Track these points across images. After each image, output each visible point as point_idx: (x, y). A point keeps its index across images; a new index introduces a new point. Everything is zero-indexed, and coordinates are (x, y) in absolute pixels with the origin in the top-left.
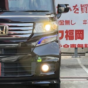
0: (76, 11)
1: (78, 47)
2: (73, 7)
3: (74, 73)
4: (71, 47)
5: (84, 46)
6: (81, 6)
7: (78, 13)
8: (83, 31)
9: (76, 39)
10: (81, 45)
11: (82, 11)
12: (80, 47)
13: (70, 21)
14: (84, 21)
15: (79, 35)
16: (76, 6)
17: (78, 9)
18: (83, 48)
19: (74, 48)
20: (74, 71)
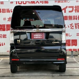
0: (72, 27)
1: (73, 51)
2: (70, 25)
3: (74, 65)
4: (69, 51)
5: (77, 50)
6: (75, 24)
7: (73, 29)
8: (76, 40)
9: (72, 46)
10: (75, 49)
11: (76, 27)
12: (74, 51)
13: (68, 34)
14: (77, 34)
15: (74, 43)
16: (72, 24)
17: (73, 26)
18: (76, 52)
19: (71, 52)
20: (73, 64)
